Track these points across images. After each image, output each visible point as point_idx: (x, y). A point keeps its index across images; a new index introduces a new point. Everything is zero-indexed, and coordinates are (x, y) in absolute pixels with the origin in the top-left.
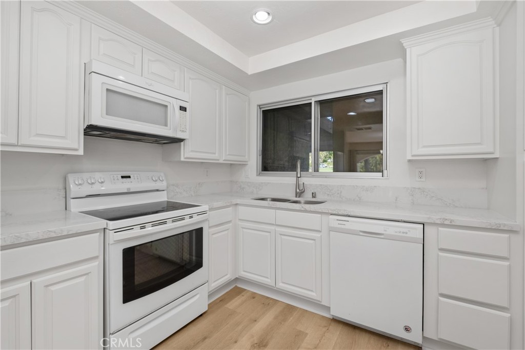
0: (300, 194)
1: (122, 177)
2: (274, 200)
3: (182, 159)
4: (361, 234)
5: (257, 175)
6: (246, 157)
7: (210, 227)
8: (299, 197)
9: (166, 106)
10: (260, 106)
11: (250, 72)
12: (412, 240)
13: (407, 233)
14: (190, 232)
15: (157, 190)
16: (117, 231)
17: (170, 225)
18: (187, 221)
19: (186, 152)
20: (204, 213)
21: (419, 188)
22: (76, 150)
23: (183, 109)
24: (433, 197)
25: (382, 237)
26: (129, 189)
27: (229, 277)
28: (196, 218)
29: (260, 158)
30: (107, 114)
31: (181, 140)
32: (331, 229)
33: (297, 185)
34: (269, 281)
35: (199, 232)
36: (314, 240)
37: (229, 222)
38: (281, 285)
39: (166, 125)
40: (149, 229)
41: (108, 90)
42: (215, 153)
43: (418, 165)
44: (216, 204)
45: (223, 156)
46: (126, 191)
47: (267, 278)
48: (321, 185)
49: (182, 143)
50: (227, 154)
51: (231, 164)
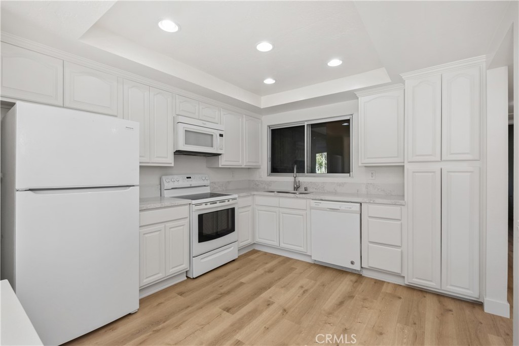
0: (297, 188)
1: (187, 178)
2: (278, 192)
3: (220, 166)
4: (328, 210)
5: (268, 176)
6: (260, 163)
7: (239, 208)
8: (296, 190)
9: (212, 135)
10: (269, 126)
11: (262, 108)
12: (354, 212)
13: (351, 208)
14: (228, 210)
15: (205, 186)
16: (196, 205)
17: (218, 204)
18: (227, 203)
19: (223, 162)
20: (235, 199)
21: (371, 184)
22: (171, 163)
23: (221, 135)
24: (379, 189)
25: (338, 211)
26: (191, 185)
27: (250, 241)
28: (231, 201)
29: (270, 164)
30: (186, 144)
31: (220, 154)
32: (311, 208)
33: (295, 182)
34: (276, 244)
35: (233, 210)
36: (302, 215)
37: (250, 206)
38: (282, 245)
39: (212, 146)
40: (209, 206)
41: (186, 131)
42: (239, 161)
43: (372, 168)
44: (242, 195)
45: (244, 163)
46: (189, 186)
47: (274, 241)
48: (311, 182)
49: (220, 156)
50: (247, 161)
51: (249, 168)
